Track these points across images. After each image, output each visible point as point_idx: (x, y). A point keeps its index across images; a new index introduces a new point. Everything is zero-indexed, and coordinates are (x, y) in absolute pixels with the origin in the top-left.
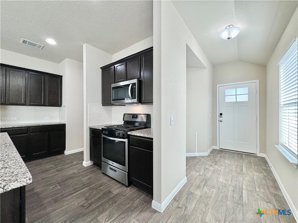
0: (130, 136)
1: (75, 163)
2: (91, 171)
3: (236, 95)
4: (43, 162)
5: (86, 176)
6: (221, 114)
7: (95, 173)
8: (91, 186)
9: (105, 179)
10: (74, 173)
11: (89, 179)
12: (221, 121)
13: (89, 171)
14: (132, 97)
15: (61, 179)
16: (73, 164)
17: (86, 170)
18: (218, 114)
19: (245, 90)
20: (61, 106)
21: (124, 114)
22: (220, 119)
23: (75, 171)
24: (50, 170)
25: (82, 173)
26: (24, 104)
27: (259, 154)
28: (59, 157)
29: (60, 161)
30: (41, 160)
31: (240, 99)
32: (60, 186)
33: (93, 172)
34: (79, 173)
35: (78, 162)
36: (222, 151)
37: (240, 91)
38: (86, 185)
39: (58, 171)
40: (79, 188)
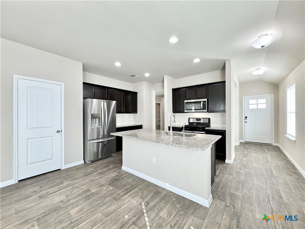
3: (257, 104)
6: (246, 117)
12: (246, 122)
18: (244, 118)
19: (264, 101)
22: (246, 121)
27: (274, 144)
31: (260, 107)
36: (247, 143)
37: (260, 101)
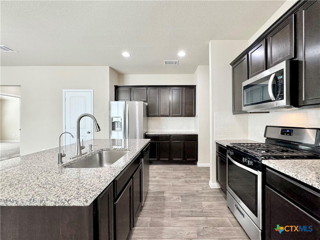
0: (267, 169)
1: (203, 179)
2: (216, 197)
4: (179, 168)
5: (208, 201)
7: (219, 202)
8: (209, 218)
9: (228, 217)
10: (198, 192)
11: (209, 206)
13: (213, 195)
14: (275, 97)
15: (185, 192)
16: (200, 179)
17: (209, 192)
20: (195, 116)
21: (267, 127)
23: (200, 189)
24: (180, 179)
25: (204, 195)
26: (169, 115)
28: (192, 167)
29: (191, 172)
30: (178, 166)
32: (182, 200)
33: (217, 199)
34: (202, 193)
35: (205, 179)
38: (204, 212)
39: (186, 182)
40: (196, 212)
